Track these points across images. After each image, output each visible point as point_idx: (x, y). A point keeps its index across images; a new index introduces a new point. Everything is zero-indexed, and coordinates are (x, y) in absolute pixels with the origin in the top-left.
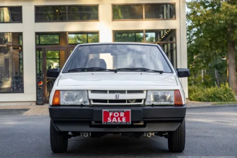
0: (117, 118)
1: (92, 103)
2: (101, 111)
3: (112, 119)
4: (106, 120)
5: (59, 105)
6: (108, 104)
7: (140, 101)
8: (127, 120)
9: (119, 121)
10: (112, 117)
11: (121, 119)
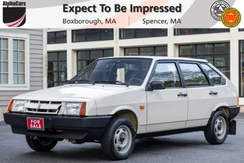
2: (26, 118)
3: (33, 125)
4: (30, 126)
8: (42, 126)
9: (37, 127)
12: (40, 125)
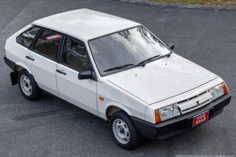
1: (183, 113)
4: (195, 123)
8: (206, 118)
9: (202, 121)
12: (204, 118)
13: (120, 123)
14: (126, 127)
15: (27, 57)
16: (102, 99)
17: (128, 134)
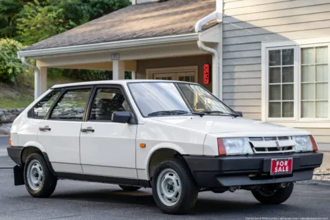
0: (282, 167)
1: (257, 152)
2: (270, 160)
3: (278, 169)
4: (274, 170)
5: (225, 155)
6: (267, 152)
7: (290, 148)
8: (289, 169)
9: (284, 171)
10: (279, 166)
11: (285, 169)
12: (287, 168)
13: (172, 175)
14: (178, 185)
15: (42, 130)
16: (143, 146)
17: (178, 194)
